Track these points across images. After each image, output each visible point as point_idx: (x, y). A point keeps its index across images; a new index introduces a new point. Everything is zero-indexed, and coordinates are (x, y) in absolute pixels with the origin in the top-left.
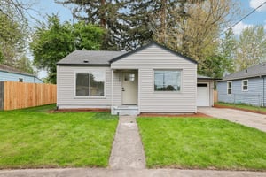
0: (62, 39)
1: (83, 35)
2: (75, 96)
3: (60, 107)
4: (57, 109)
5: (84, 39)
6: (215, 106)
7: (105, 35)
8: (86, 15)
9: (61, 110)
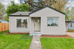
0: (15, 9)
1: (23, 8)
2: (16, 28)
3: (11, 32)
4: (9, 33)
5: (23, 9)
6: (68, 31)
7: (30, 8)
8: (24, 3)
9: (11, 33)
